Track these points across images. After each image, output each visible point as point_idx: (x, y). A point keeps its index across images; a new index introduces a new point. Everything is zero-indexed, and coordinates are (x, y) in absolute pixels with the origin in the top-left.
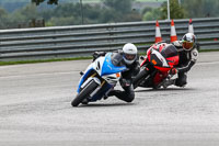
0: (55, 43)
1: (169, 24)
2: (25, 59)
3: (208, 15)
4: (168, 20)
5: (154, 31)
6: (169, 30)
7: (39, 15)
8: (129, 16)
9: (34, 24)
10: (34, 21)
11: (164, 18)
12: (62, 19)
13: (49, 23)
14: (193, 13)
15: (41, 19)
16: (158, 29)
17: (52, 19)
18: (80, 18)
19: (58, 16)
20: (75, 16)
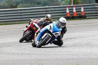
0: (21, 15)
1: (72, 7)
2: (8, 23)
3: (90, 3)
4: (72, 5)
5: (66, 10)
6: (73, 10)
7: (14, 3)
8: (54, 3)
9: (12, 7)
10: (12, 5)
11: (70, 4)
12: (25, 5)
13: (19, 6)
14: (83, 2)
15: (15, 4)
16: (67, 9)
17: (20, 5)
18: (33, 4)
19: (23, 3)
20: (31, 3)
